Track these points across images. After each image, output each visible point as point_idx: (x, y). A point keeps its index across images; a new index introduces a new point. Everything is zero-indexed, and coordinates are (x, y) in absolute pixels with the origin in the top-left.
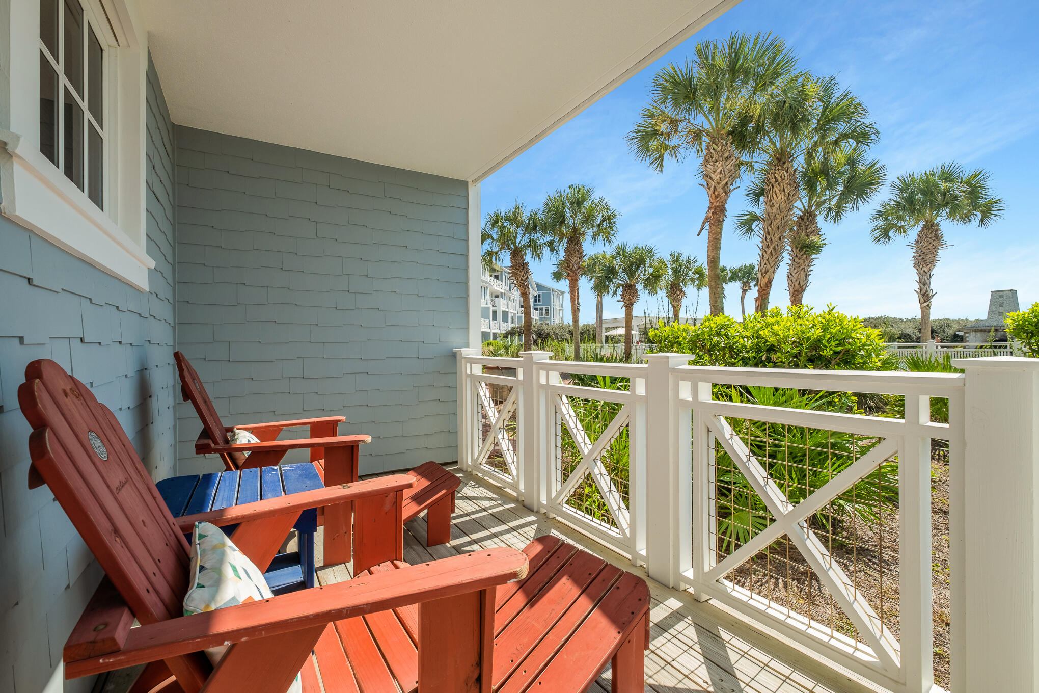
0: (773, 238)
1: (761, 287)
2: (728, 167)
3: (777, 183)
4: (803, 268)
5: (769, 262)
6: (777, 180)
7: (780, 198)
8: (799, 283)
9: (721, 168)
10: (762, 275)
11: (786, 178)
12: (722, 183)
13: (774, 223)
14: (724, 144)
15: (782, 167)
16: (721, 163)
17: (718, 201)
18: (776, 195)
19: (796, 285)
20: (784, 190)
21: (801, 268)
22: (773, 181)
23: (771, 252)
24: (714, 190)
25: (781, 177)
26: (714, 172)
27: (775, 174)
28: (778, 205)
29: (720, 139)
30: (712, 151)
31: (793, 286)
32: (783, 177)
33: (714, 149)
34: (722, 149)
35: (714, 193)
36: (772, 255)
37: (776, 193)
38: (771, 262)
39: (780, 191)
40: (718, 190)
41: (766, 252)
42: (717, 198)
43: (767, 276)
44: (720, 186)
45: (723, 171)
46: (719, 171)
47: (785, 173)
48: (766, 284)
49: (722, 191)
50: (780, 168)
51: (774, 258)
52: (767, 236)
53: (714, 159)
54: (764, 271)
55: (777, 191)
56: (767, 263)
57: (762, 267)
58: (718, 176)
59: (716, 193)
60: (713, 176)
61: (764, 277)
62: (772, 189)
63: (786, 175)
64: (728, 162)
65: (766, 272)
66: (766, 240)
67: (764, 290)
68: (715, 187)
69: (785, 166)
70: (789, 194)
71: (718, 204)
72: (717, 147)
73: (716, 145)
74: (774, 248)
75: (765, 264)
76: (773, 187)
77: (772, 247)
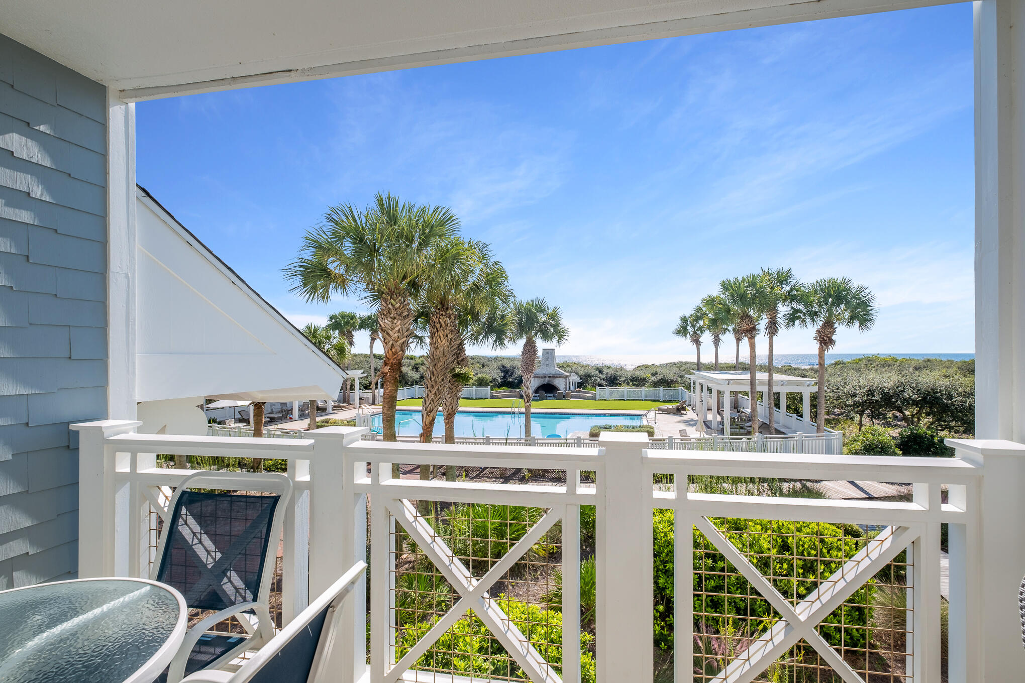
0: (437, 379)
1: (426, 424)
2: (406, 326)
3: (442, 328)
4: (456, 394)
5: (433, 401)
6: (441, 326)
7: (443, 342)
8: (452, 408)
9: (400, 327)
10: (427, 413)
11: (449, 325)
12: (400, 342)
13: (439, 365)
14: (402, 300)
15: (445, 312)
16: (399, 321)
17: (395, 358)
18: (440, 339)
19: (450, 409)
20: (447, 336)
21: (454, 393)
22: (438, 325)
23: (435, 393)
24: (392, 347)
25: (445, 322)
26: (393, 329)
27: (440, 319)
28: (442, 349)
29: (398, 295)
30: (390, 306)
31: (447, 410)
32: (446, 323)
33: (392, 305)
34: (400, 306)
35: (391, 350)
36: (436, 395)
37: (440, 337)
38: (435, 401)
39: (443, 335)
40: (396, 348)
41: (431, 392)
42: (395, 355)
43: (432, 415)
44: (398, 343)
45: (401, 330)
46: (397, 329)
47: (448, 319)
48: (430, 422)
49: (399, 348)
50: (444, 313)
51: (438, 398)
52: (432, 376)
53: (392, 315)
54: (428, 409)
55: (442, 336)
56: (432, 402)
57: (427, 405)
58: (396, 335)
59: (393, 350)
60: (391, 333)
61: (428, 416)
62: (436, 333)
63: (449, 322)
64: (406, 321)
65: (431, 411)
66: (430, 379)
67: (429, 428)
68: (393, 345)
69: (448, 312)
70: (451, 339)
71: (394, 362)
72: (395, 303)
73: (395, 300)
74: (438, 389)
75: (430, 403)
76: (438, 331)
77: (436, 388)
